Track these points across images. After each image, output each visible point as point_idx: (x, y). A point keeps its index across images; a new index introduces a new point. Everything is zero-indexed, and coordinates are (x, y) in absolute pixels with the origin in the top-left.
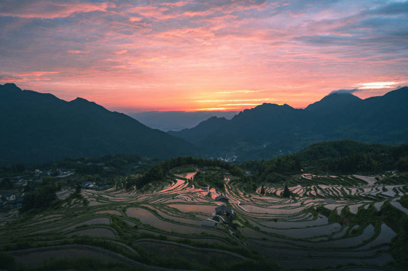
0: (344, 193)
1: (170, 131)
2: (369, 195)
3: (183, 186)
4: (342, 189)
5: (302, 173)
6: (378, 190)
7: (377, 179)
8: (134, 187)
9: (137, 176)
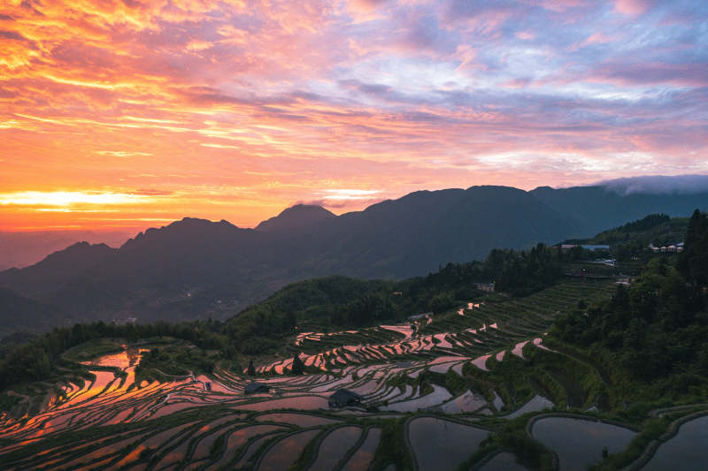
0: (386, 353)
2: (422, 350)
3: (122, 383)
4: (380, 348)
5: (298, 332)
6: (427, 343)
7: (413, 328)
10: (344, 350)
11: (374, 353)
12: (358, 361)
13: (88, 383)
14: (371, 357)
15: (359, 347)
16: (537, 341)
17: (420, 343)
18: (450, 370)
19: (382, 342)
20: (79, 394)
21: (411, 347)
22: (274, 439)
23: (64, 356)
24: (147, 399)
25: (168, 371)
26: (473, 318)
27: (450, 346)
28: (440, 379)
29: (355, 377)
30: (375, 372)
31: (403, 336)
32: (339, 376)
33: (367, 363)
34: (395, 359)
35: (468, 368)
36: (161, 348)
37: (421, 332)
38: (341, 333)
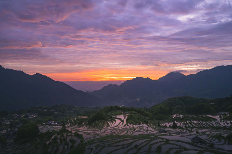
0: (209, 125)
2: (225, 126)
3: (123, 123)
4: (206, 123)
5: (174, 114)
6: (228, 124)
7: (221, 117)
8: (84, 124)
9: (82, 117)
10: (192, 122)
11: (204, 125)
12: (197, 127)
13: (114, 122)
14: (203, 126)
15: (197, 122)
17: (224, 123)
19: (208, 121)
20: (112, 125)
21: (220, 124)
23: (108, 114)
25: (135, 122)
29: (197, 132)
30: (206, 132)
31: (216, 120)
32: (191, 131)
33: (202, 128)
34: (213, 128)
36: (133, 115)
37: (224, 119)
38: (190, 116)
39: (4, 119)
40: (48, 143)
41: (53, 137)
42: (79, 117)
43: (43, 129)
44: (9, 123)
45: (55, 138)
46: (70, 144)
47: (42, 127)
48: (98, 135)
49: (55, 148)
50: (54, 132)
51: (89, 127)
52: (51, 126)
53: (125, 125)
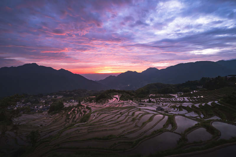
0: (170, 100)
1: (96, 81)
2: (180, 101)
3: (117, 100)
4: (169, 99)
5: (150, 94)
6: (182, 99)
7: (178, 95)
8: (93, 101)
9: (92, 97)
10: (160, 99)
11: (167, 100)
12: (163, 101)
13: (112, 100)
15: (164, 98)
16: (216, 102)
17: (179, 99)
18: (188, 106)
19: (170, 98)
20: (111, 101)
21: (177, 100)
22: (144, 114)
23: (109, 95)
24: (121, 103)
25: (125, 99)
26: (195, 94)
27: (188, 100)
28: (185, 108)
29: (163, 105)
30: (167, 104)
31: (175, 97)
32: (159, 104)
33: (166, 102)
34: (173, 102)
35: (193, 106)
36: (124, 95)
37: (180, 96)
38: (160, 95)
39: (41, 99)
40: (69, 113)
41: (73, 110)
42: (90, 97)
43: (66, 105)
44: (44, 101)
45: (74, 110)
46: (83, 113)
47: (65, 104)
48: (101, 107)
49: (74, 116)
50: (73, 107)
51: (96, 103)
52: (72, 103)
53: (118, 101)
